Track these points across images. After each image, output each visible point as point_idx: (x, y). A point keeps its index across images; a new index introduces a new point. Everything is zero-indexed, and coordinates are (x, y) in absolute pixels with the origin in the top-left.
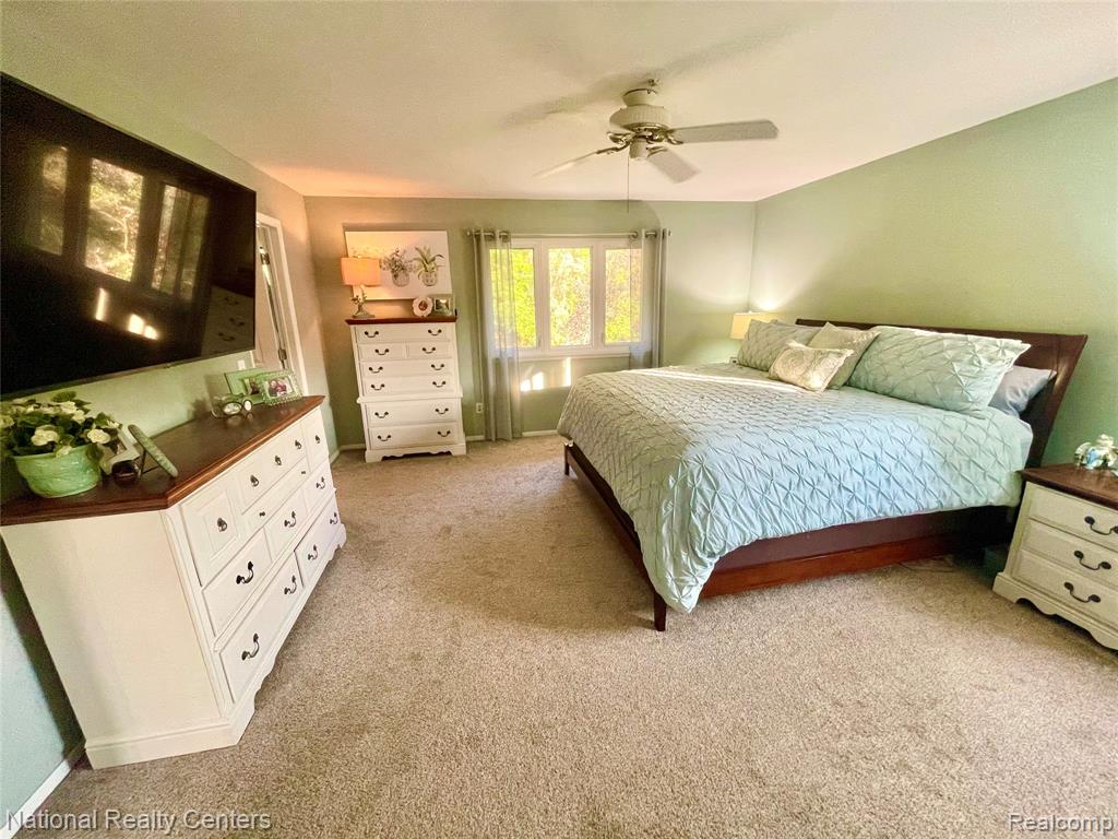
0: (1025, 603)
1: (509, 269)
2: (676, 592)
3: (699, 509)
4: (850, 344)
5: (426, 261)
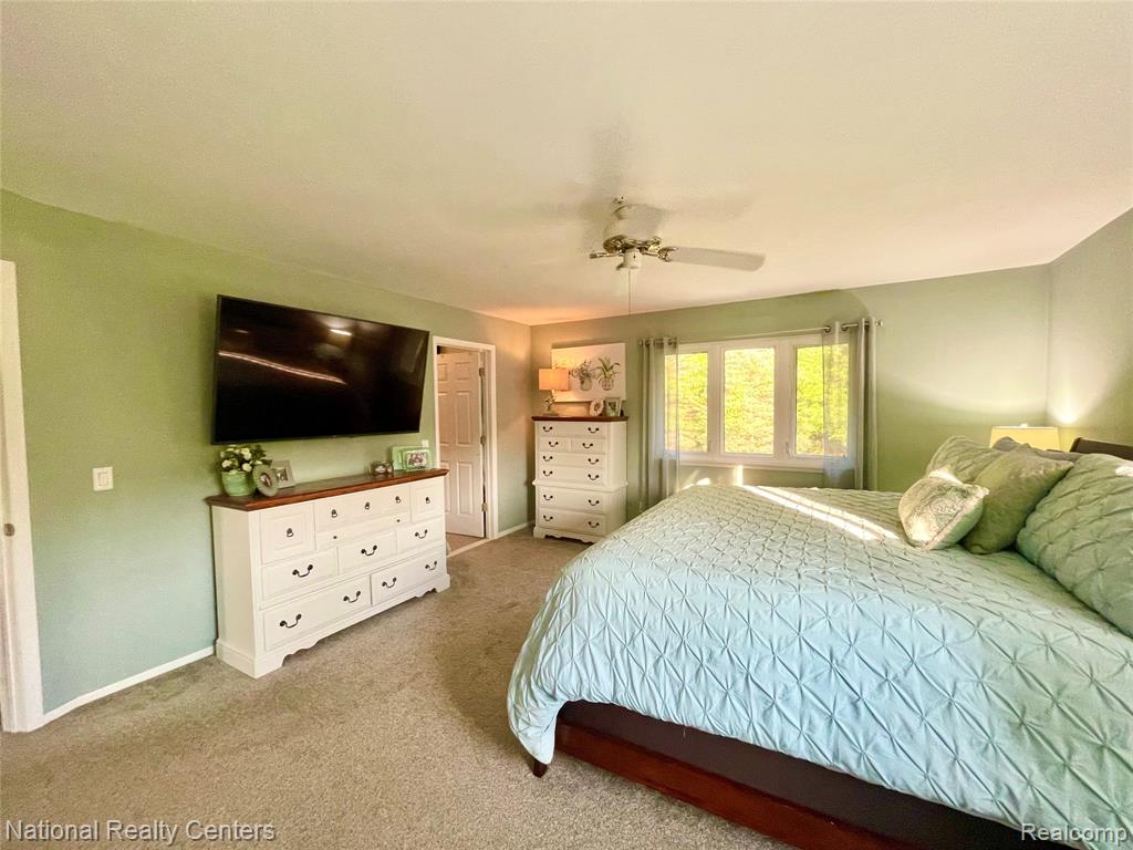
1: (683, 372)
5: (606, 368)
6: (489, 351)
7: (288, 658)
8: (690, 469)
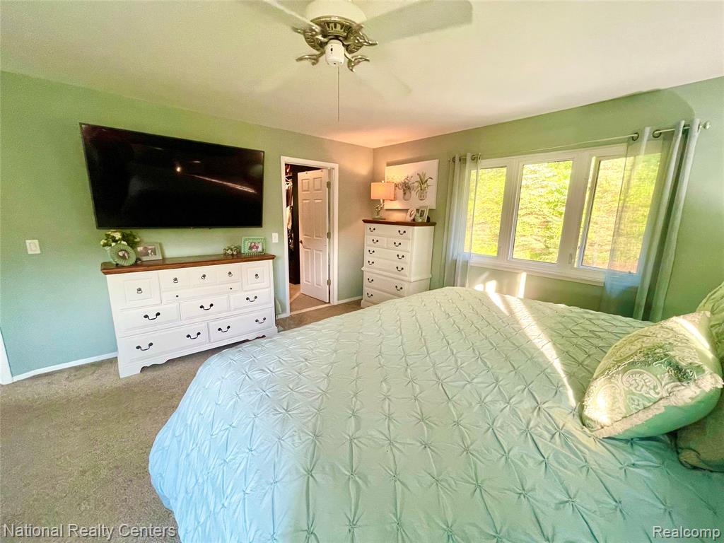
5: (422, 182)
6: (333, 169)
7: (143, 369)
8: (481, 270)
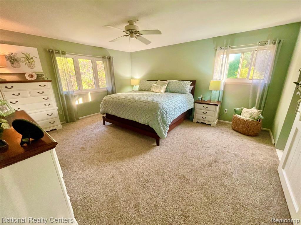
0: (197, 122)
2: (164, 134)
3: (165, 116)
4: (165, 84)
5: (28, 58)
